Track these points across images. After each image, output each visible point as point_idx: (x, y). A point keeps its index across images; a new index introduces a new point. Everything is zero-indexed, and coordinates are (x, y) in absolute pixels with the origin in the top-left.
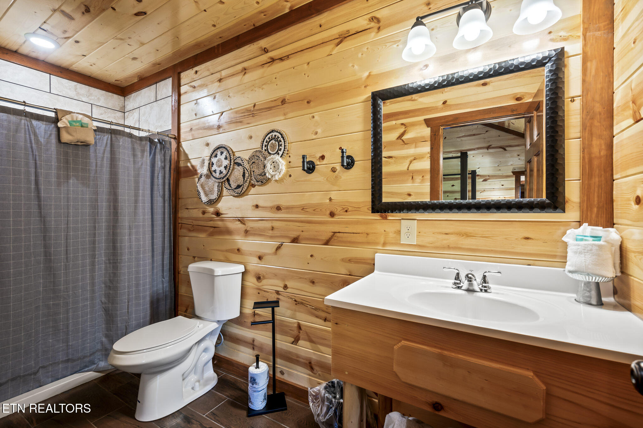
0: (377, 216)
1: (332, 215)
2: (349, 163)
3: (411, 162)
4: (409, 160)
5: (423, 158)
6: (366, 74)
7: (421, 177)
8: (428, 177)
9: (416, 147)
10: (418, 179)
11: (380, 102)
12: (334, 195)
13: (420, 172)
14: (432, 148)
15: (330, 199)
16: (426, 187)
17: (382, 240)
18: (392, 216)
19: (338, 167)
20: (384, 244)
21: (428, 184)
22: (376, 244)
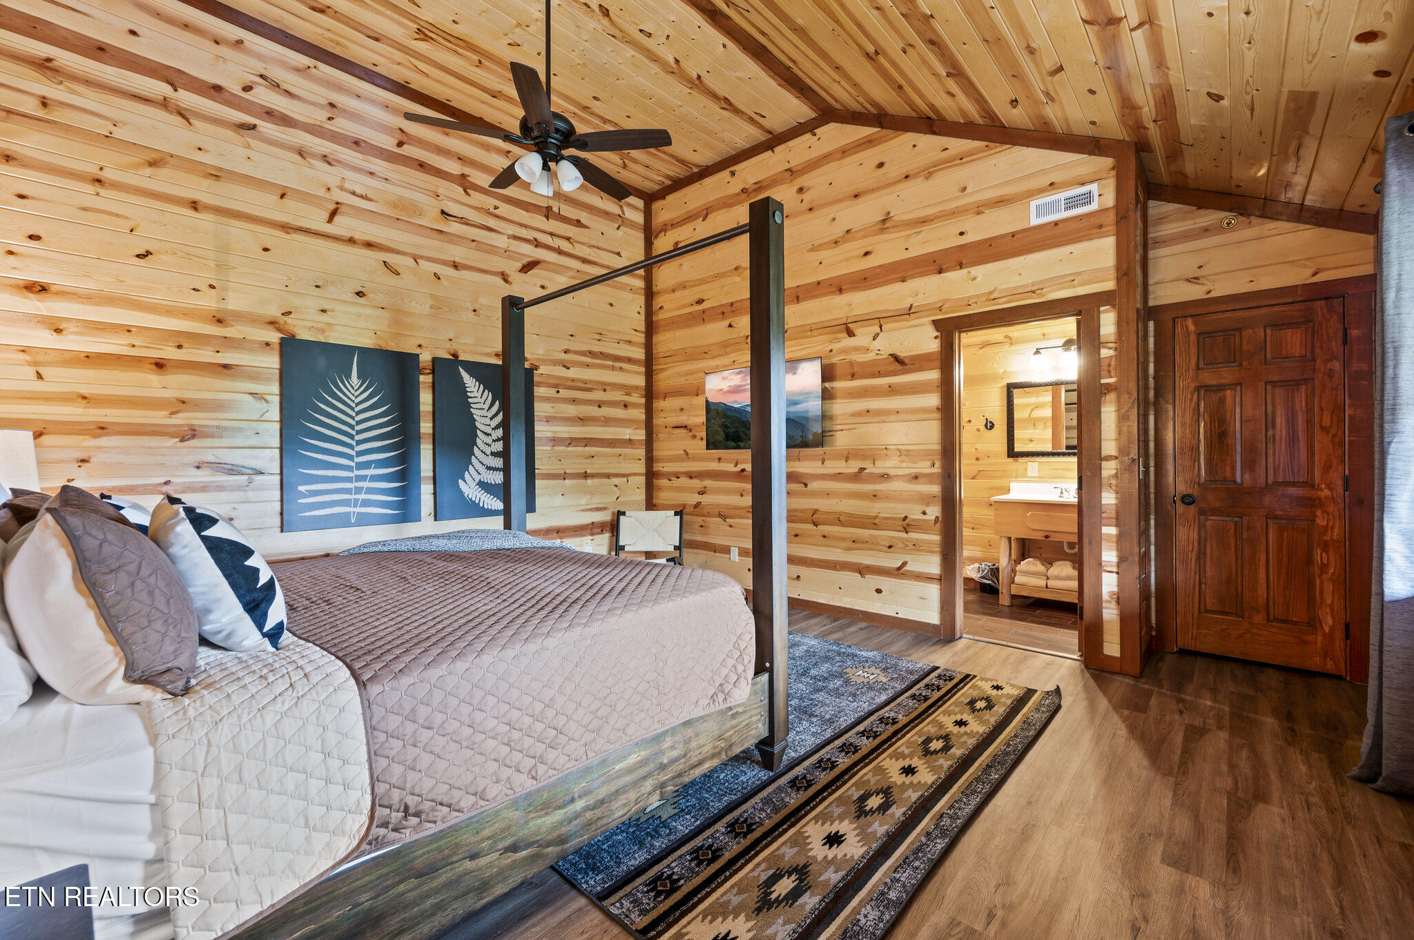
0: (1011, 460)
1: (977, 459)
2: (990, 426)
3: (1032, 410)
4: (1030, 408)
5: (1045, 406)
6: (1003, 370)
7: (1042, 424)
8: (1050, 424)
9: (1037, 396)
10: (1040, 426)
11: (1015, 391)
12: (978, 446)
13: (1042, 420)
14: (1053, 398)
15: (976, 449)
16: (1048, 433)
17: (1015, 475)
18: (1021, 460)
19: (982, 428)
20: (1016, 477)
21: (1049, 431)
22: (1011, 477)
